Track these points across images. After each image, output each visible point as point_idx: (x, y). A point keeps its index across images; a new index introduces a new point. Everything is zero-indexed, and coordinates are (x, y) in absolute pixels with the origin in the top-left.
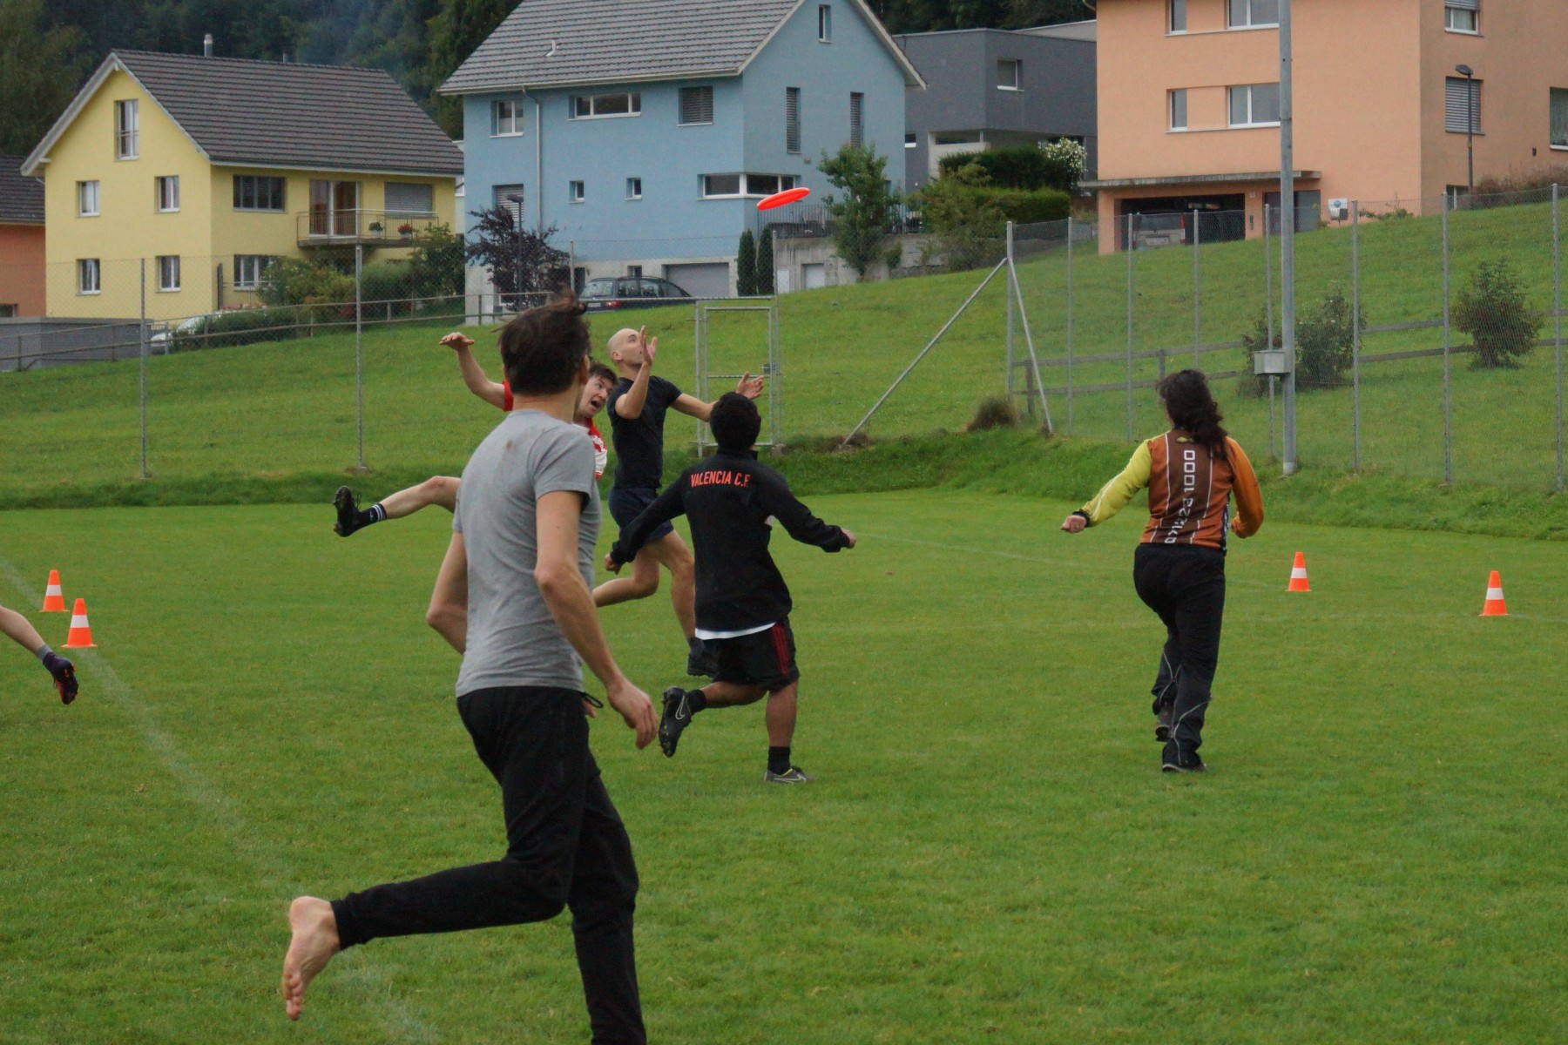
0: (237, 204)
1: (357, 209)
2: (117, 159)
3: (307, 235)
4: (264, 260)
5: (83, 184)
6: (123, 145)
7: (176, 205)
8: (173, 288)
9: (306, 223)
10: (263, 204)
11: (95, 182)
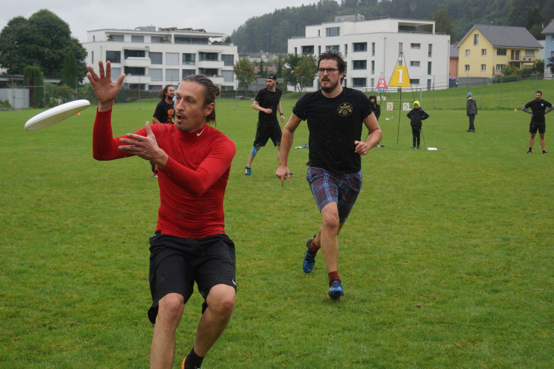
0: (497, 54)
1: (520, 55)
2: (474, 46)
3: (510, 60)
4: (502, 65)
5: (467, 50)
6: (475, 42)
7: (486, 54)
8: (484, 71)
9: (510, 58)
10: (502, 54)
11: (469, 50)
